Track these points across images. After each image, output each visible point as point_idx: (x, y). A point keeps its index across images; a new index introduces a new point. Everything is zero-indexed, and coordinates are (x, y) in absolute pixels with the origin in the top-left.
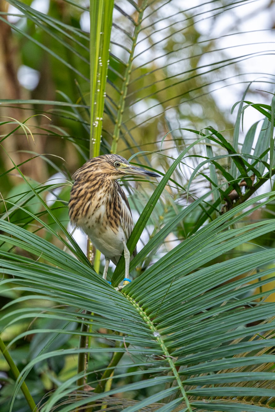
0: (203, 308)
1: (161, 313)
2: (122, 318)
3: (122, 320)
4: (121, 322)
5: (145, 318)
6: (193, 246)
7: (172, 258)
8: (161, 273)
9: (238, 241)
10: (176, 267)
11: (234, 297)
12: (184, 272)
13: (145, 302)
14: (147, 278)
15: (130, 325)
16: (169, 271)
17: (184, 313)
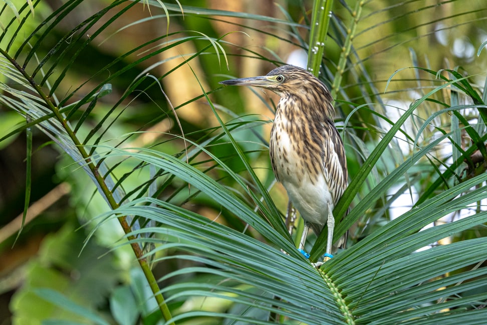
0: (415, 304)
1: (364, 304)
2: (311, 306)
3: (312, 309)
4: (310, 311)
5: (342, 307)
6: (414, 222)
7: (386, 235)
8: (371, 251)
9: (471, 222)
10: (390, 246)
11: (455, 293)
12: (398, 254)
13: (345, 287)
14: (353, 256)
15: (321, 315)
16: (381, 250)
17: (391, 307)
